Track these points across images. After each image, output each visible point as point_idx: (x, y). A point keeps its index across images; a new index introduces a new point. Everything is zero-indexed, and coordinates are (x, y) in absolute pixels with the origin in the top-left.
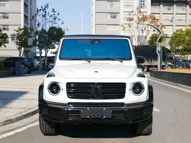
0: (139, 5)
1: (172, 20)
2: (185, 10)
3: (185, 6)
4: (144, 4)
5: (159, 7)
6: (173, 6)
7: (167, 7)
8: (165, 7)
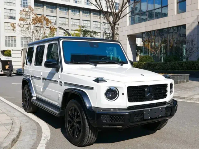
0: (21, 3)
1: (56, 22)
2: (67, 14)
3: (67, 10)
4: (27, 3)
5: (42, 8)
6: (56, 9)
7: (51, 9)
8: (48, 9)
